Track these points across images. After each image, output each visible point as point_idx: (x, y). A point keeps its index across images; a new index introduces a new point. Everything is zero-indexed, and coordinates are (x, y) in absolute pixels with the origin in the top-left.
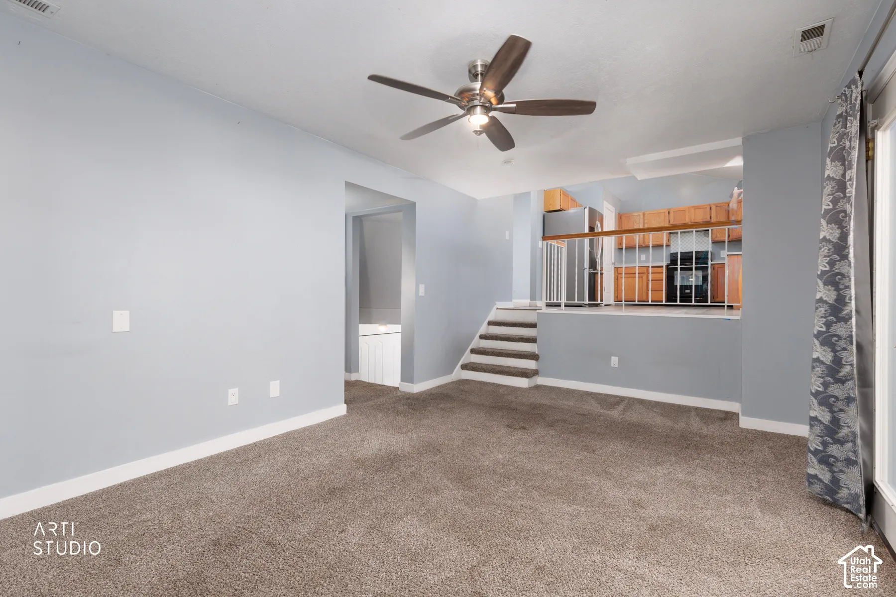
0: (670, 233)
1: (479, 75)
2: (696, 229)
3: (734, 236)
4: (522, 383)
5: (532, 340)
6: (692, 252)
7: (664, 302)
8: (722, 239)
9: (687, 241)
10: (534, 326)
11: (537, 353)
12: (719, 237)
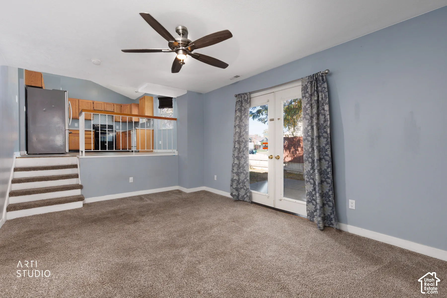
0: (94, 114)
1: (181, 34)
2: (101, 114)
3: (124, 120)
4: (79, 205)
5: (76, 176)
6: (106, 125)
7: (92, 150)
8: (119, 120)
9: (103, 119)
10: (75, 166)
11: (80, 184)
12: (117, 120)
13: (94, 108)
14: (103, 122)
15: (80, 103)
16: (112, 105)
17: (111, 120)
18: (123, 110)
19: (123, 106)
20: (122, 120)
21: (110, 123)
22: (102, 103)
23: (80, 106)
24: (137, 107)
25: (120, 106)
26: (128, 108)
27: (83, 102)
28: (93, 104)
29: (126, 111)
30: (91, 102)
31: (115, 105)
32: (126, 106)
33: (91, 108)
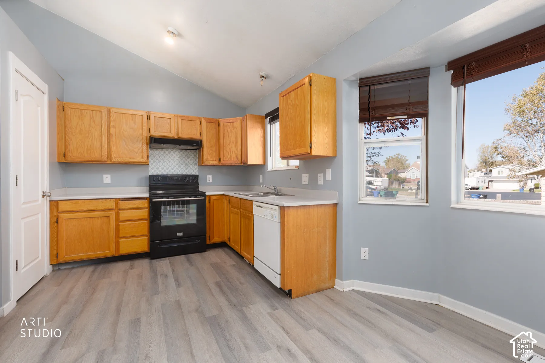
12: (209, 160)
13: (150, 132)
14: (175, 169)
15: (111, 118)
16: (196, 121)
17: (193, 162)
18: (224, 135)
19: (223, 124)
20: (220, 160)
21: (191, 169)
22: (170, 118)
23: (114, 127)
24: (259, 126)
25: (216, 124)
26: (236, 128)
27: (122, 114)
28: (147, 119)
29: (231, 137)
30: (142, 115)
31: (204, 122)
32: (231, 123)
33: (143, 131)
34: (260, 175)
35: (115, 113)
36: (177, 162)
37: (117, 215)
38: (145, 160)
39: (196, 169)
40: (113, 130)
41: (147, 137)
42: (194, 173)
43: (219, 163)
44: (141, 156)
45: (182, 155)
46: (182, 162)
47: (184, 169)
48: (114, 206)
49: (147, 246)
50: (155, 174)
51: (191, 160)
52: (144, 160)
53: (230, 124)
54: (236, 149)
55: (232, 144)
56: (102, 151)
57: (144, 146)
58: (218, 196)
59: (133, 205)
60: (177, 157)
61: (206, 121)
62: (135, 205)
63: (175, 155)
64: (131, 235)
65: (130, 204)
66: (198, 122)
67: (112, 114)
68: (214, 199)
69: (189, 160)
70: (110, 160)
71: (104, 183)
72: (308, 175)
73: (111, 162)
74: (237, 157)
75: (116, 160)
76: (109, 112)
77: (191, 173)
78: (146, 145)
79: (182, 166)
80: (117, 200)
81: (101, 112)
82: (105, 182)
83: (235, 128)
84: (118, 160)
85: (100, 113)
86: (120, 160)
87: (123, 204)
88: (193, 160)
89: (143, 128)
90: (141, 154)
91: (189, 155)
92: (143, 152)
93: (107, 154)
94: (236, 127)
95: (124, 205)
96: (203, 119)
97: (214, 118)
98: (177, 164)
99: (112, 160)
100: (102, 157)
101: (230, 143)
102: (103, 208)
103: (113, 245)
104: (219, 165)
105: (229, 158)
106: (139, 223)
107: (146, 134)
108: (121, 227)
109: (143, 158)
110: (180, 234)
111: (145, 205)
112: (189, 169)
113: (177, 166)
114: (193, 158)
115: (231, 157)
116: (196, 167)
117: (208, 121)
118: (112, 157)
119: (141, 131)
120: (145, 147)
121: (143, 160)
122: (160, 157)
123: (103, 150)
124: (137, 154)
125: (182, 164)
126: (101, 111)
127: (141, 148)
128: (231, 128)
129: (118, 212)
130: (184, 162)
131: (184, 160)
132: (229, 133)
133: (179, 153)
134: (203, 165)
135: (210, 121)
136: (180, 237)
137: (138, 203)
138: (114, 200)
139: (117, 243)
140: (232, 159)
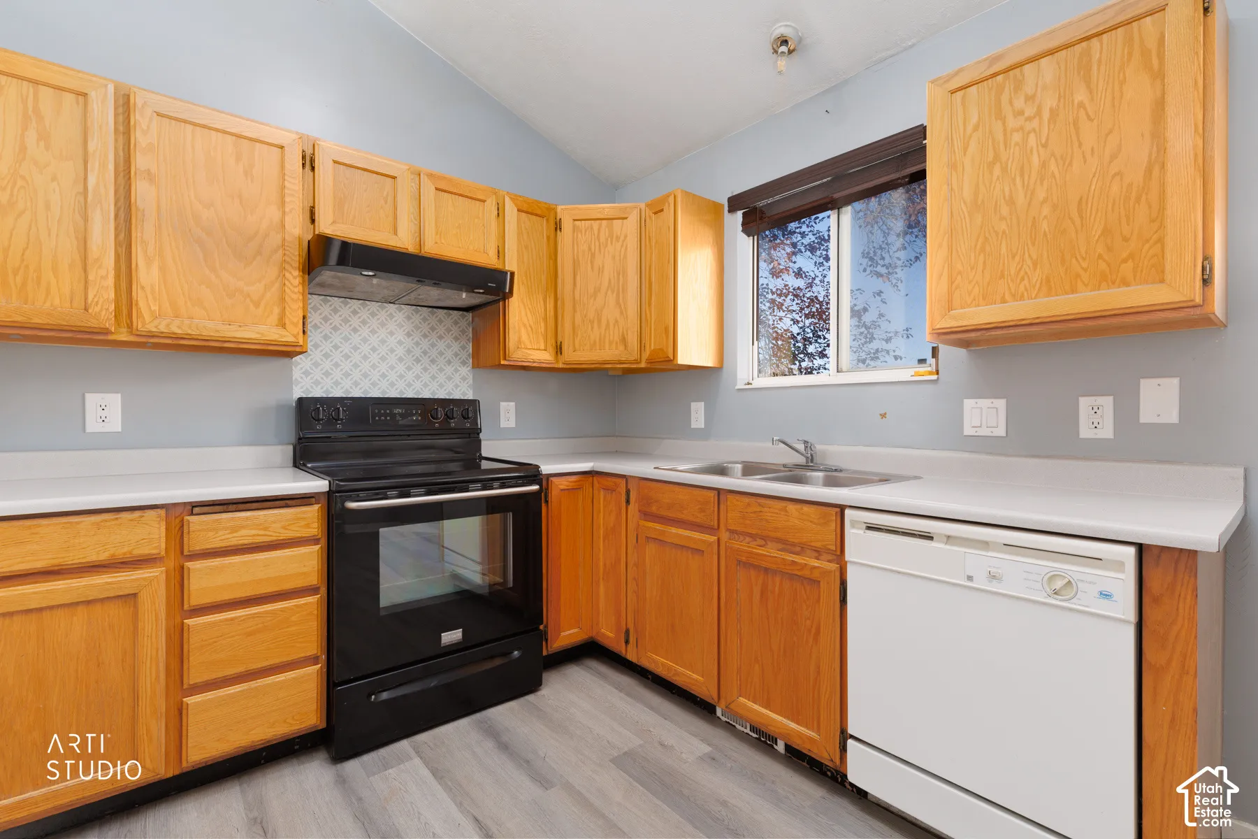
12: (527, 348)
13: (313, 221)
14: (393, 376)
15: (138, 134)
16: (484, 201)
17: (456, 355)
18: (576, 264)
19: (574, 226)
20: (559, 349)
21: (449, 378)
22: (394, 178)
23: (150, 177)
24: (708, 234)
25: (547, 220)
26: (624, 241)
27: (189, 128)
28: (304, 165)
29: (601, 270)
30: (282, 147)
31: (510, 209)
32: (604, 222)
33: (284, 213)
34: (694, 405)
35: (158, 114)
36: (400, 351)
37: (179, 580)
38: (295, 337)
39: (464, 379)
40: (142, 191)
41: (300, 240)
42: (457, 395)
43: (557, 361)
44: (274, 318)
45: (417, 328)
46: (417, 352)
47: (426, 377)
48: (163, 540)
49: (314, 707)
50: (318, 393)
51: (449, 346)
52: (288, 336)
53: (600, 226)
54: (622, 313)
55: (606, 294)
56: (86, 282)
57: (287, 275)
58: (573, 478)
59: (254, 532)
60: (400, 335)
61: (516, 205)
62: (266, 529)
63: (392, 326)
64: (240, 669)
65: (243, 527)
66: (491, 205)
67: (138, 118)
68: (562, 487)
69: (441, 345)
70: (130, 326)
71: (89, 430)
72: (1001, 404)
73: (131, 333)
74: (624, 340)
75: (163, 328)
76: (125, 105)
77: (450, 393)
78: (296, 273)
79: (418, 369)
80: (180, 510)
81: (81, 98)
82: (93, 426)
83: (618, 238)
84: (168, 325)
85: (78, 103)
86: (179, 327)
87: (204, 530)
88: (456, 347)
89: (287, 199)
90: (276, 310)
91: (441, 330)
92: (283, 300)
93: (112, 295)
94: (622, 238)
95: (211, 534)
96: (507, 199)
97: (541, 200)
98: (401, 360)
99: (139, 325)
100: (86, 309)
101: (597, 290)
102: (103, 556)
103: (154, 729)
104: (556, 366)
105: (595, 342)
106: (282, 610)
107: (297, 229)
108: (193, 641)
109: (284, 326)
110: (451, 637)
111: (307, 526)
112: (441, 378)
113: (401, 368)
114: (456, 339)
115: (600, 339)
116: (466, 371)
117: (525, 207)
118: (138, 310)
119: (273, 213)
120: (295, 278)
121: (283, 332)
122: (335, 329)
123: (91, 277)
124: (257, 305)
125: (418, 361)
126: (85, 95)
127: (277, 285)
128: (602, 239)
129: (182, 568)
130: (425, 353)
131: (425, 344)
132: (593, 255)
133: (409, 318)
134: (506, 363)
135: (529, 209)
136: (454, 649)
137: (277, 522)
138: (162, 512)
139: (179, 714)
140: (607, 347)
